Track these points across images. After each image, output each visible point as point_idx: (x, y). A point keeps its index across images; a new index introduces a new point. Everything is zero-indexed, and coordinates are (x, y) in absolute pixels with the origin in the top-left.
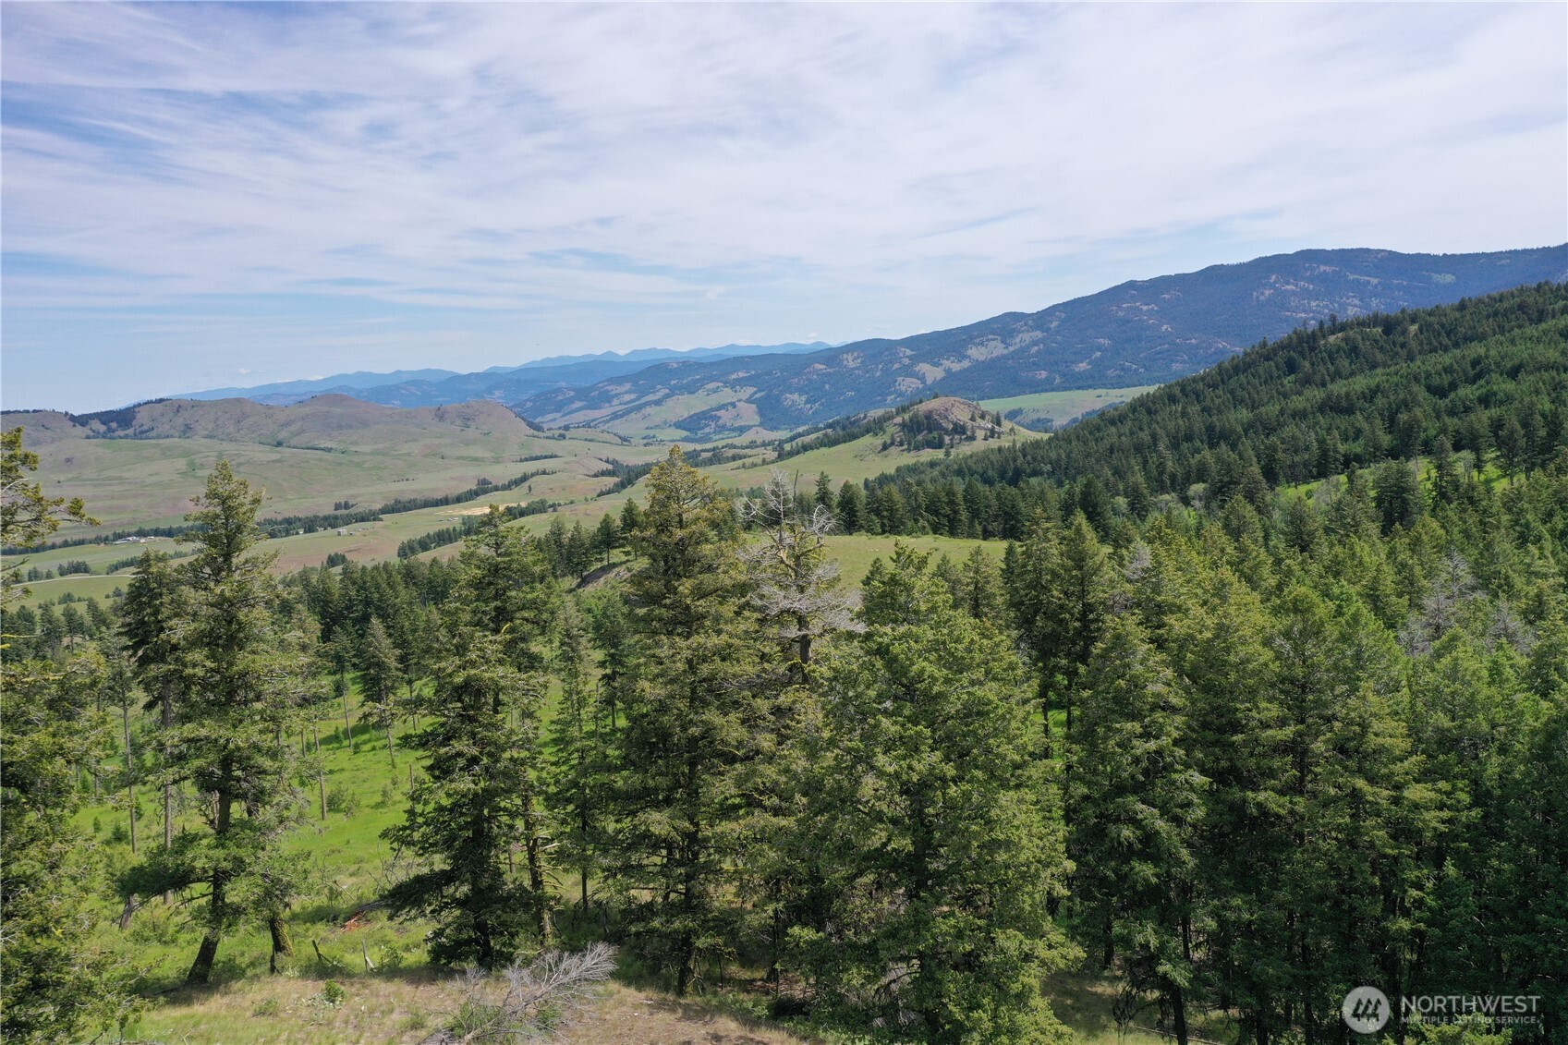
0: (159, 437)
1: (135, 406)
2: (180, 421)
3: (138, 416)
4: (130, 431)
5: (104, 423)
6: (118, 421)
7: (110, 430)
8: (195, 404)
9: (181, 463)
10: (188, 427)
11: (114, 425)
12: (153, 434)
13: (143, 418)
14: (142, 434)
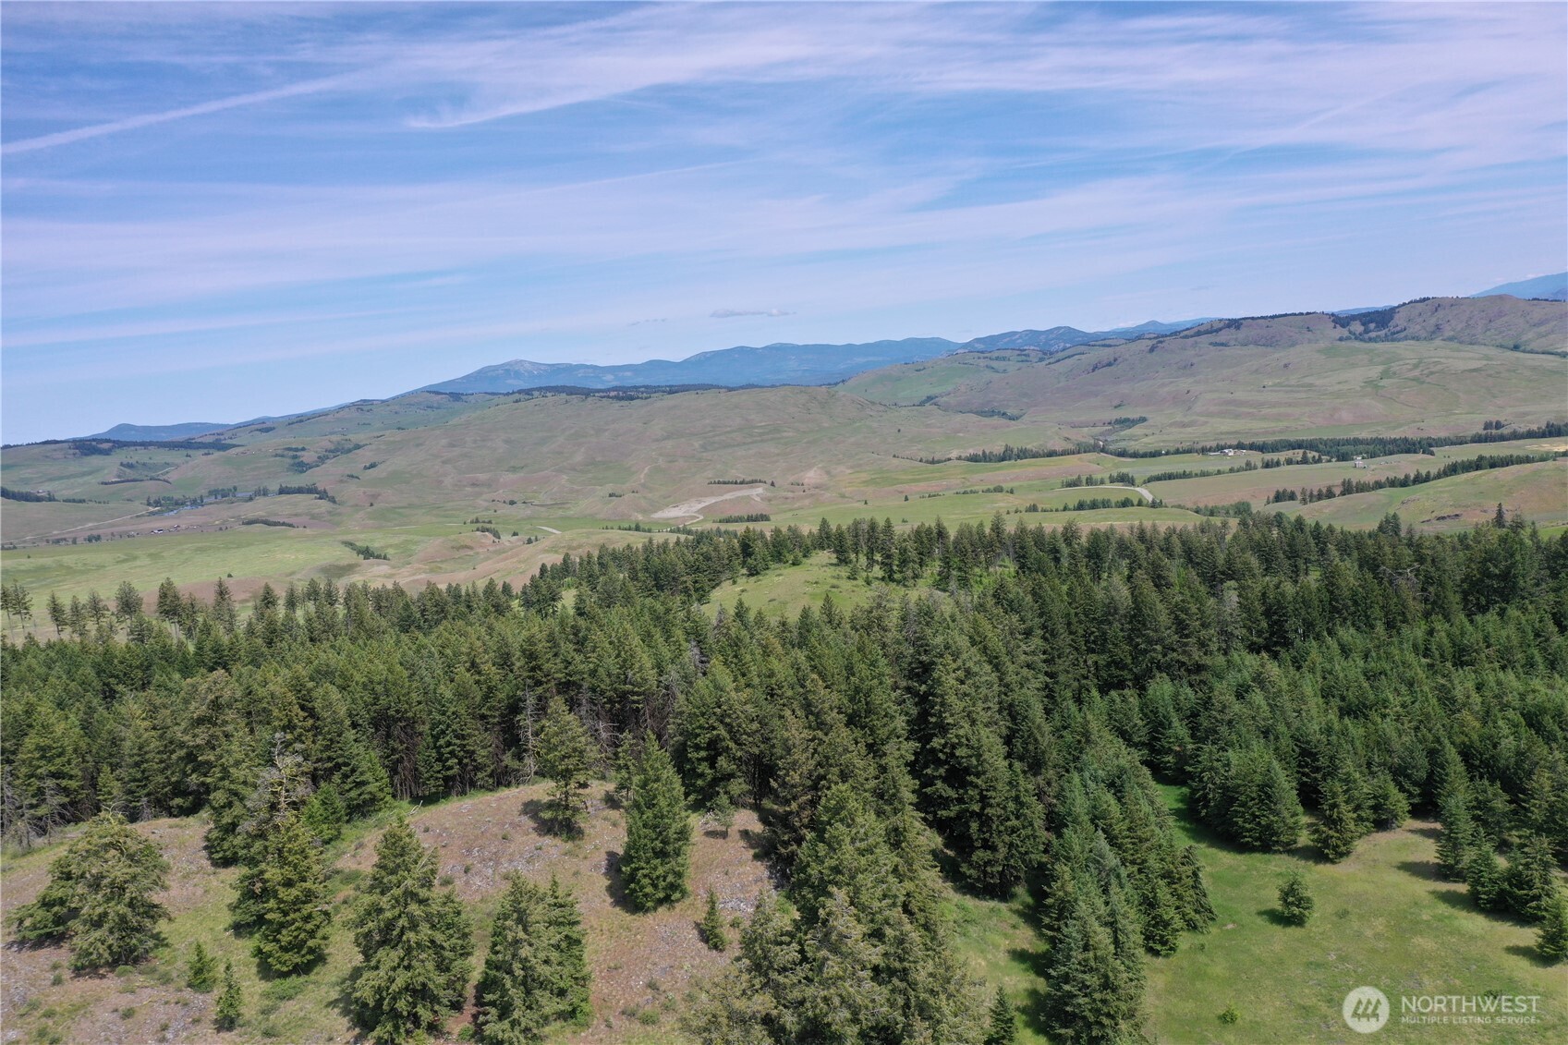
0: (1406, 338)
1: (1399, 306)
2: (1433, 321)
3: (1397, 316)
4: (1382, 333)
5: (1363, 324)
6: (1378, 321)
7: (1367, 331)
8: (1455, 303)
9: (1375, 372)
10: (1438, 327)
11: (1372, 326)
12: (1402, 335)
13: (1399, 320)
14: (1392, 338)
